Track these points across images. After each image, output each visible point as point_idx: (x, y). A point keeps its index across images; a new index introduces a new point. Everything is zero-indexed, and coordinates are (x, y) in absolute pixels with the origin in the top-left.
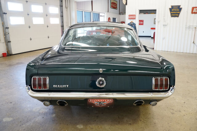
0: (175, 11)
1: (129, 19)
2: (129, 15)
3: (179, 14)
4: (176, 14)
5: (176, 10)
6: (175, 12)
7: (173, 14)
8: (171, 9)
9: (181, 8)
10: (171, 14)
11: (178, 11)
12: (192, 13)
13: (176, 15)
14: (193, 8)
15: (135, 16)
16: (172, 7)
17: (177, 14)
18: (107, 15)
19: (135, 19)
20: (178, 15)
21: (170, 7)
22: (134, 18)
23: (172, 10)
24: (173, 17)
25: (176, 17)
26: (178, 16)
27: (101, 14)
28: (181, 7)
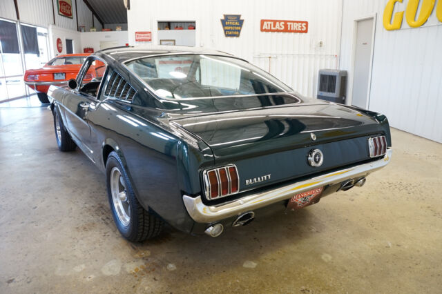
0: (232, 26)
1: (137, 40)
2: (136, 33)
3: (239, 31)
4: (234, 31)
5: (233, 23)
6: (231, 28)
7: (228, 30)
8: (223, 22)
9: (243, 21)
10: (225, 31)
11: (237, 26)
12: (262, 30)
13: (235, 33)
14: (262, 22)
15: (149, 34)
16: (226, 16)
17: (236, 31)
18: (53, 32)
19: (150, 40)
20: (237, 33)
21: (223, 18)
22: (149, 38)
23: (227, 23)
24: (229, 38)
25: (235, 38)
26: (238, 36)
27: (39, 30)
28: (241, 18)
